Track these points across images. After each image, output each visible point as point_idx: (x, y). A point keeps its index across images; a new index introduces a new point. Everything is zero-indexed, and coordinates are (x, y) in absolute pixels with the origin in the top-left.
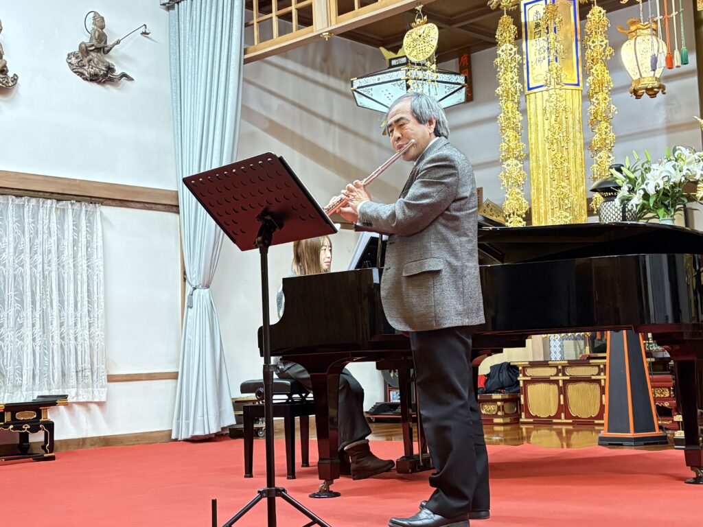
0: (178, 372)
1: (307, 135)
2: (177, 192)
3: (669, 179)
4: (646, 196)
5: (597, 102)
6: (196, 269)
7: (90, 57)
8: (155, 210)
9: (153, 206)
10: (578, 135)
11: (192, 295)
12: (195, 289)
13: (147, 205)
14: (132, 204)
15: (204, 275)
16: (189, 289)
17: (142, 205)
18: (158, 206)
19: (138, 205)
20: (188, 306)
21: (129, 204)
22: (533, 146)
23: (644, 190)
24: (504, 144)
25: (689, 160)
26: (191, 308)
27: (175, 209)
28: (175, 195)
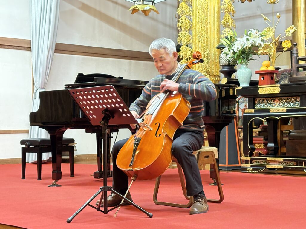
0: (29, 130)
1: (103, 10)
2: (30, 40)
3: (244, 45)
4: (234, 53)
5: (225, 3)
6: (38, 80)
8: (19, 50)
9: (18, 47)
10: (216, 20)
11: (36, 92)
12: (37, 89)
13: (14, 47)
14: (7, 47)
15: (41, 83)
16: (35, 89)
17: (12, 47)
18: (20, 48)
19: (10, 47)
20: (34, 98)
21: (5, 47)
22: (194, 25)
23: (233, 50)
24: (179, 23)
25: (255, 36)
26: (36, 98)
27: (29, 49)
28: (29, 42)
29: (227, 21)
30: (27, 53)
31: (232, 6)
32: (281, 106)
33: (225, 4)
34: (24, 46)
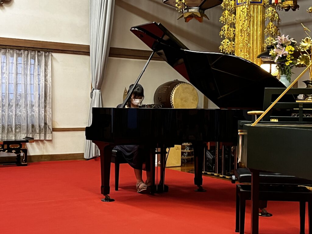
8: (79, 54)
10: (259, 28)
11: (92, 92)
22: (237, 33)
24: (222, 32)
26: (92, 98)
27: (88, 54)
28: (88, 47)
29: (270, 30)
33: (269, 13)
34: (84, 51)
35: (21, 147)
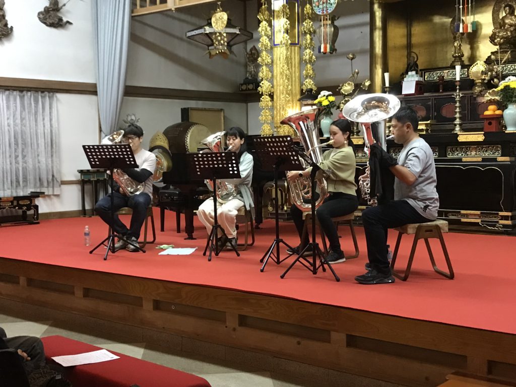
2: (96, 84)
7: (50, 14)
8: (85, 94)
9: (83, 92)
13: (80, 92)
14: (73, 91)
18: (85, 92)
27: (95, 93)
28: (95, 86)
29: (308, 71)
30: (93, 97)
31: (313, 56)
32: (364, 156)
33: (307, 55)
34: (90, 90)
35: (31, 203)
